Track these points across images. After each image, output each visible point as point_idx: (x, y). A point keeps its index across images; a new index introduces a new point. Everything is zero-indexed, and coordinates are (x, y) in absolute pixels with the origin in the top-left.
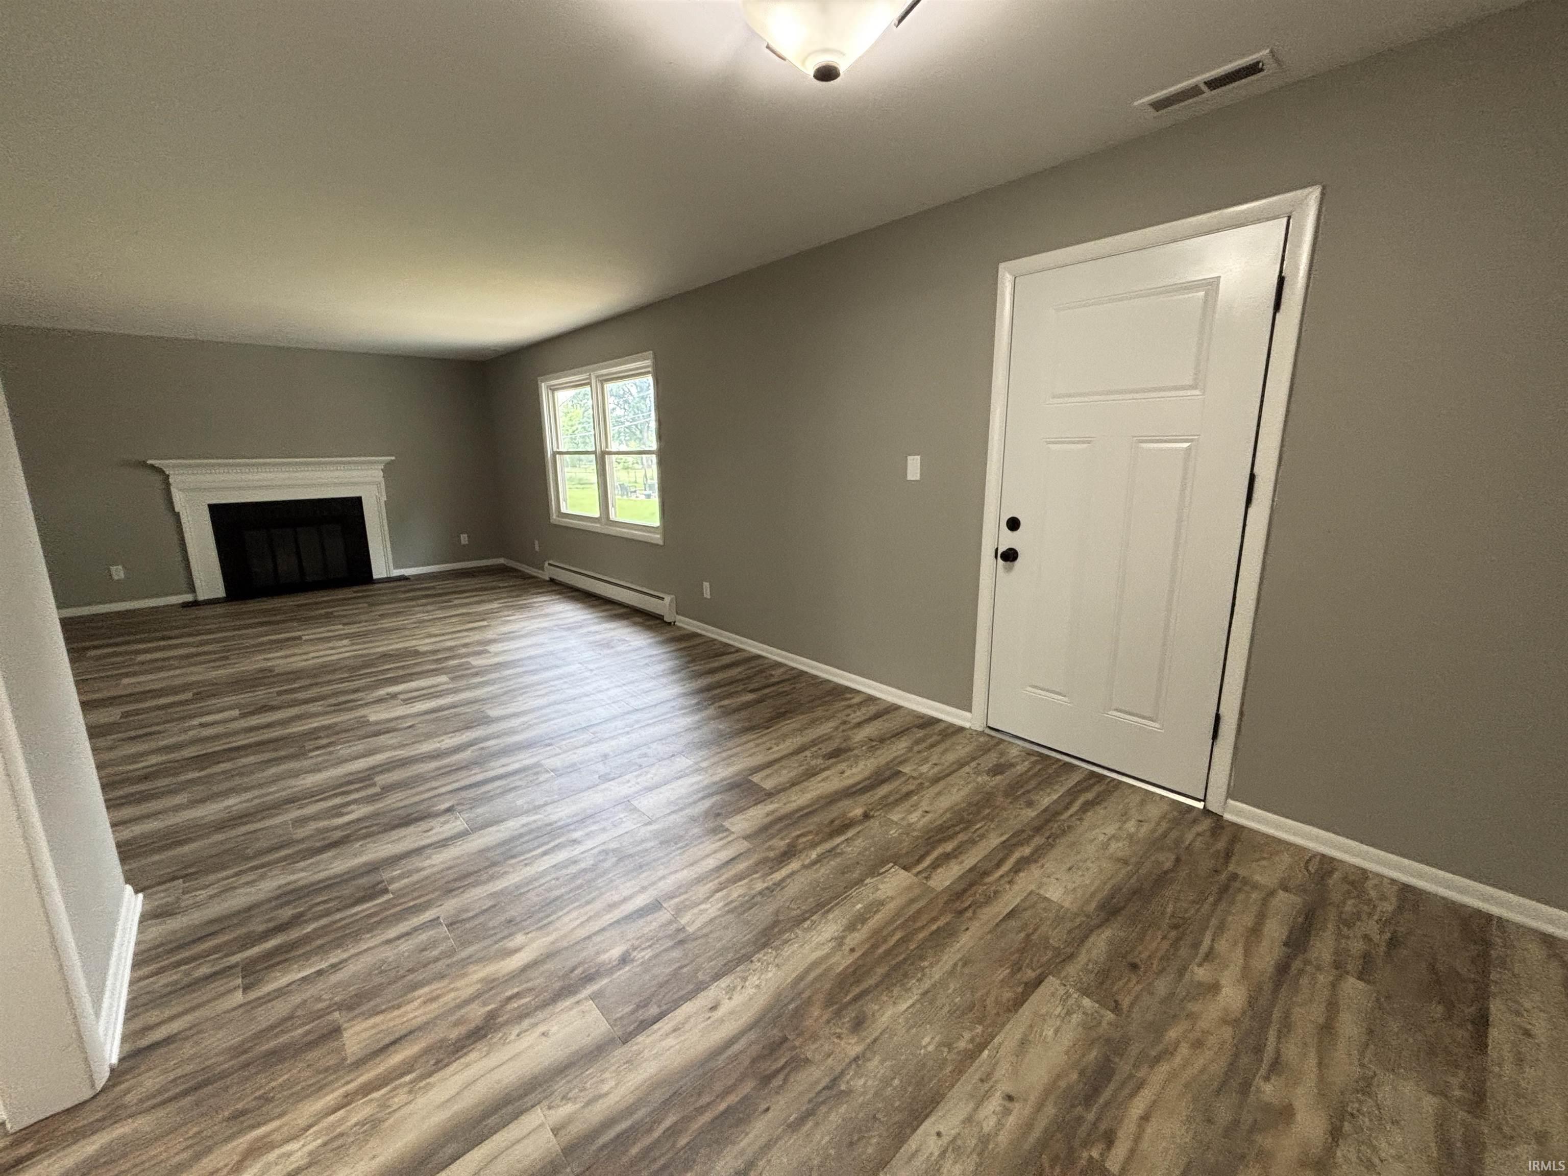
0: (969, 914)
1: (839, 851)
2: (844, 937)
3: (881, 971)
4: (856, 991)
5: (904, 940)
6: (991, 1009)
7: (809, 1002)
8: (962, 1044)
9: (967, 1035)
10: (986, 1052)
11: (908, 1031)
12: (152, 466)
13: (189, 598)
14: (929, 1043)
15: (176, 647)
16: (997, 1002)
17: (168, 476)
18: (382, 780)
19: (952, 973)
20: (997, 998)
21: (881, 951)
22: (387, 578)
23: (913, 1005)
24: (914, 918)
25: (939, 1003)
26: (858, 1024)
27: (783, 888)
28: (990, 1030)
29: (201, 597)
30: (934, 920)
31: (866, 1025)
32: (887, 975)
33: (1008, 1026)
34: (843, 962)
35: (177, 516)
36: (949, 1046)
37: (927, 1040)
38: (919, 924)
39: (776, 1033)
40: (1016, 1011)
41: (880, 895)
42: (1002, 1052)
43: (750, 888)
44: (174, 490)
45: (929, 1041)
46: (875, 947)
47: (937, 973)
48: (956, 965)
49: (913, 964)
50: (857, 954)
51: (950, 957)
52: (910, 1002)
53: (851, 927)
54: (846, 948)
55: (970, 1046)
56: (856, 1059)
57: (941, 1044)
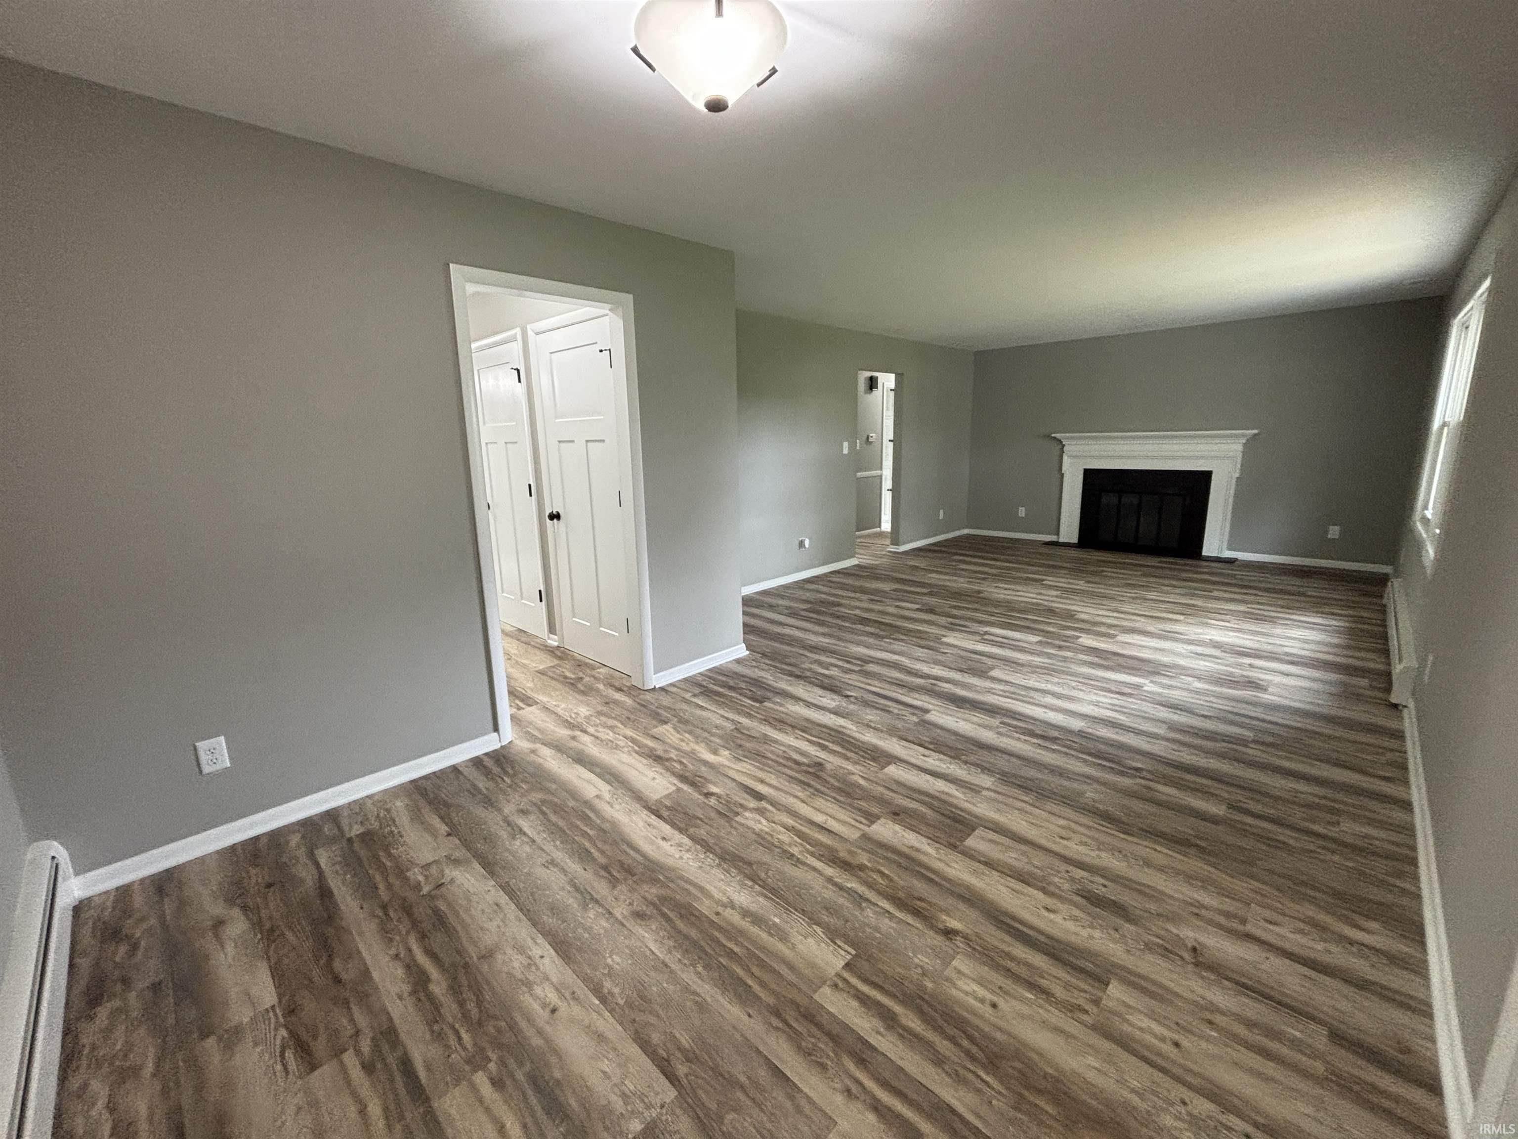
0: (775, 1022)
1: (864, 905)
2: (733, 907)
3: (693, 933)
4: (672, 915)
5: (731, 954)
6: (640, 1017)
7: (664, 886)
8: (607, 984)
9: (616, 990)
10: (597, 1002)
11: (627, 947)
12: (1055, 438)
13: (1053, 538)
14: (613, 960)
15: (970, 563)
16: (648, 1024)
17: (1064, 446)
18: (871, 667)
19: (687, 989)
20: (651, 1024)
21: (716, 934)
22: (1217, 557)
23: (653, 953)
24: (762, 964)
25: (653, 974)
26: (639, 916)
27: (796, 866)
28: (618, 1010)
29: (1061, 540)
30: (763, 984)
31: (639, 921)
32: (687, 937)
33: (620, 1028)
34: (705, 907)
35: (1062, 475)
36: (609, 975)
37: (616, 958)
38: (755, 970)
39: (640, 870)
40: (635, 1040)
41: (796, 938)
42: (595, 1015)
43: (790, 845)
44: (1065, 458)
45: (615, 961)
46: (720, 929)
47: (688, 976)
48: (698, 995)
49: (700, 958)
50: (714, 918)
51: (707, 990)
52: (656, 951)
53: (745, 913)
54: (720, 909)
55: (606, 991)
56: (610, 913)
57: (611, 968)
